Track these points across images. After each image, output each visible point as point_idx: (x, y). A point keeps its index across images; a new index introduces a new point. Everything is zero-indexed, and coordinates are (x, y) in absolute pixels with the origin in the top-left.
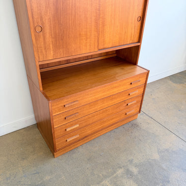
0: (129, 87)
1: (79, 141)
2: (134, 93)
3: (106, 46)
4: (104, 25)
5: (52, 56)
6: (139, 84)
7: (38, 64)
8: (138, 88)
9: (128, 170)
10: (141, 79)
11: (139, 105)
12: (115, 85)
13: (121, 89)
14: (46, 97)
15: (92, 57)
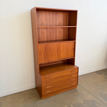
0: (71, 73)
1: (51, 93)
2: (73, 76)
3: (61, 58)
4: (60, 52)
5: (43, 61)
6: (75, 72)
7: (39, 64)
8: (75, 74)
9: (69, 106)
10: (75, 70)
11: (77, 81)
12: (65, 72)
13: (68, 74)
14: (41, 74)
15: (58, 62)
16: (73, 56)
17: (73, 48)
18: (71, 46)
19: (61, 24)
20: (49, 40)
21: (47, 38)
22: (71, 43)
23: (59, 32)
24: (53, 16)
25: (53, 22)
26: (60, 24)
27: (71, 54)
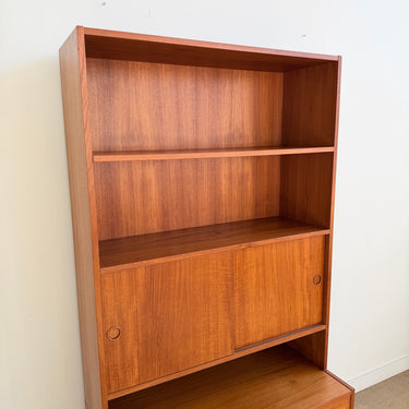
7: (106, 400)
16: (316, 318)
17: (319, 271)
18: (307, 262)
19: (241, 136)
20: (174, 225)
21: (165, 213)
22: (307, 244)
23: (230, 177)
24: (196, 90)
25: (196, 122)
26: (237, 135)
27: (304, 310)
